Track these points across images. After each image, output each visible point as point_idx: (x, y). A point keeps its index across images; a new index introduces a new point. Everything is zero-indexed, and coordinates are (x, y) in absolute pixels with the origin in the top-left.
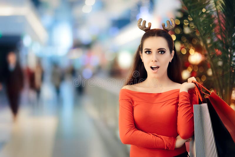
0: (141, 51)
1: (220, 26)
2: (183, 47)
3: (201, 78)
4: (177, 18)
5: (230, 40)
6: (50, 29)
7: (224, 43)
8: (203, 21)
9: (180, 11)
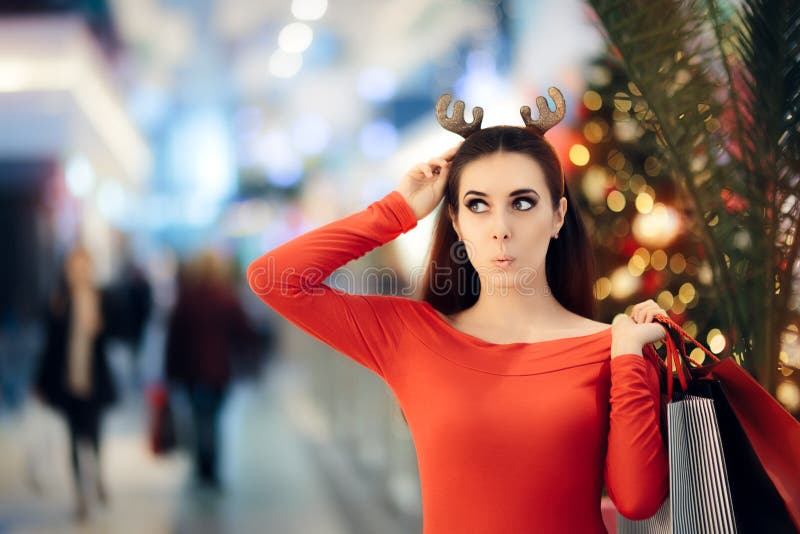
0: (453, 205)
1: (736, 110)
2: (614, 189)
3: (678, 293)
4: (592, 88)
5: (771, 158)
6: (158, 137)
7: (751, 167)
8: (678, 93)
9: (601, 62)
